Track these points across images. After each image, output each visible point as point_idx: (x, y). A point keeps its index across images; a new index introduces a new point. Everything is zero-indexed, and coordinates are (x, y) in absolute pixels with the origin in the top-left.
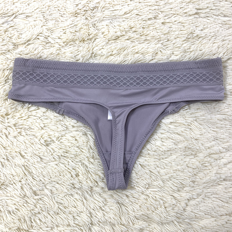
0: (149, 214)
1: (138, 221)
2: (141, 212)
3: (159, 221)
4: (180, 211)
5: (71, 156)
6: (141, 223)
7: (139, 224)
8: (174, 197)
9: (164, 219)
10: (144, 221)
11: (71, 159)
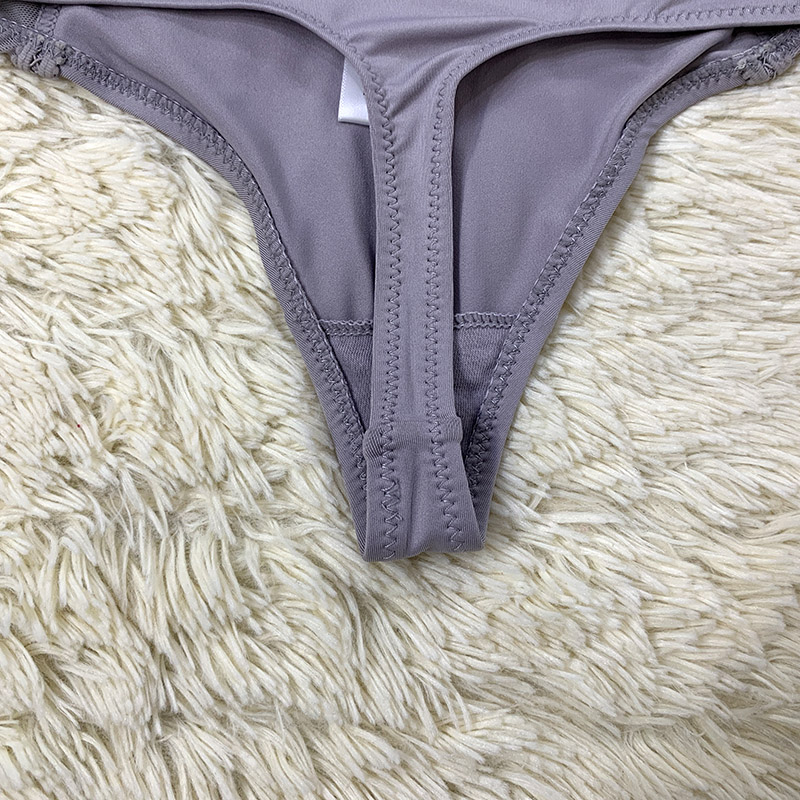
0: (545, 670)
1: (474, 708)
2: (494, 657)
3: (604, 716)
4: (740, 656)
5: (69, 289)
6: (489, 719)
7: (478, 726)
8: (706, 567)
9: (639, 707)
10: (513, 712)
11: (66, 303)
